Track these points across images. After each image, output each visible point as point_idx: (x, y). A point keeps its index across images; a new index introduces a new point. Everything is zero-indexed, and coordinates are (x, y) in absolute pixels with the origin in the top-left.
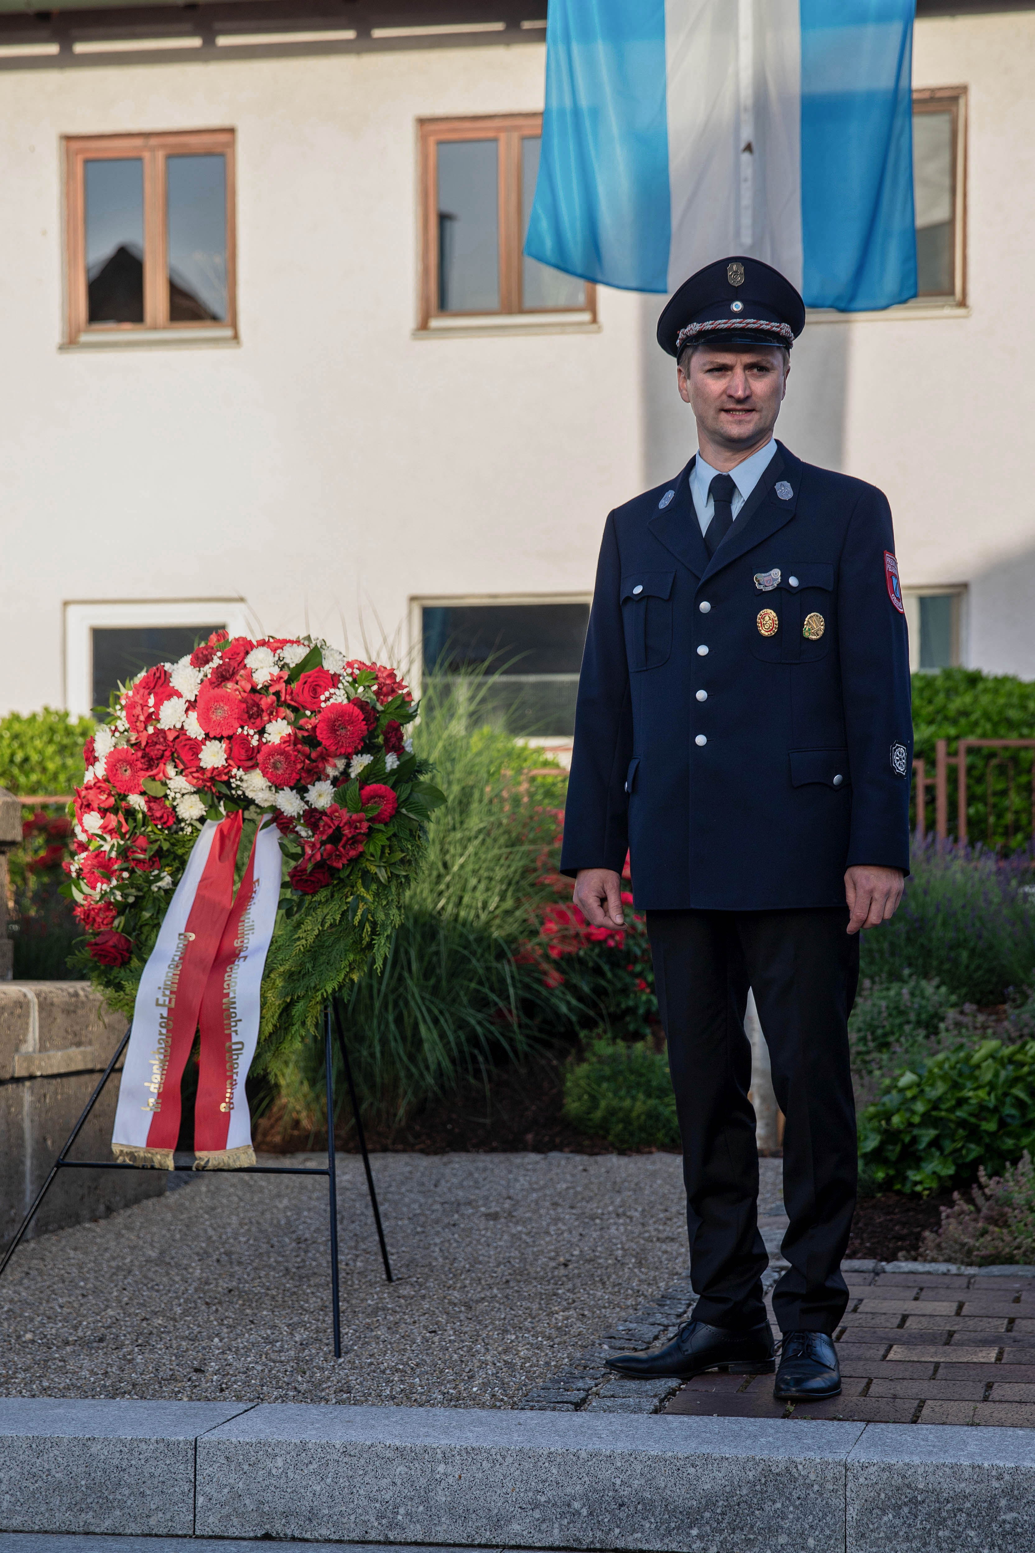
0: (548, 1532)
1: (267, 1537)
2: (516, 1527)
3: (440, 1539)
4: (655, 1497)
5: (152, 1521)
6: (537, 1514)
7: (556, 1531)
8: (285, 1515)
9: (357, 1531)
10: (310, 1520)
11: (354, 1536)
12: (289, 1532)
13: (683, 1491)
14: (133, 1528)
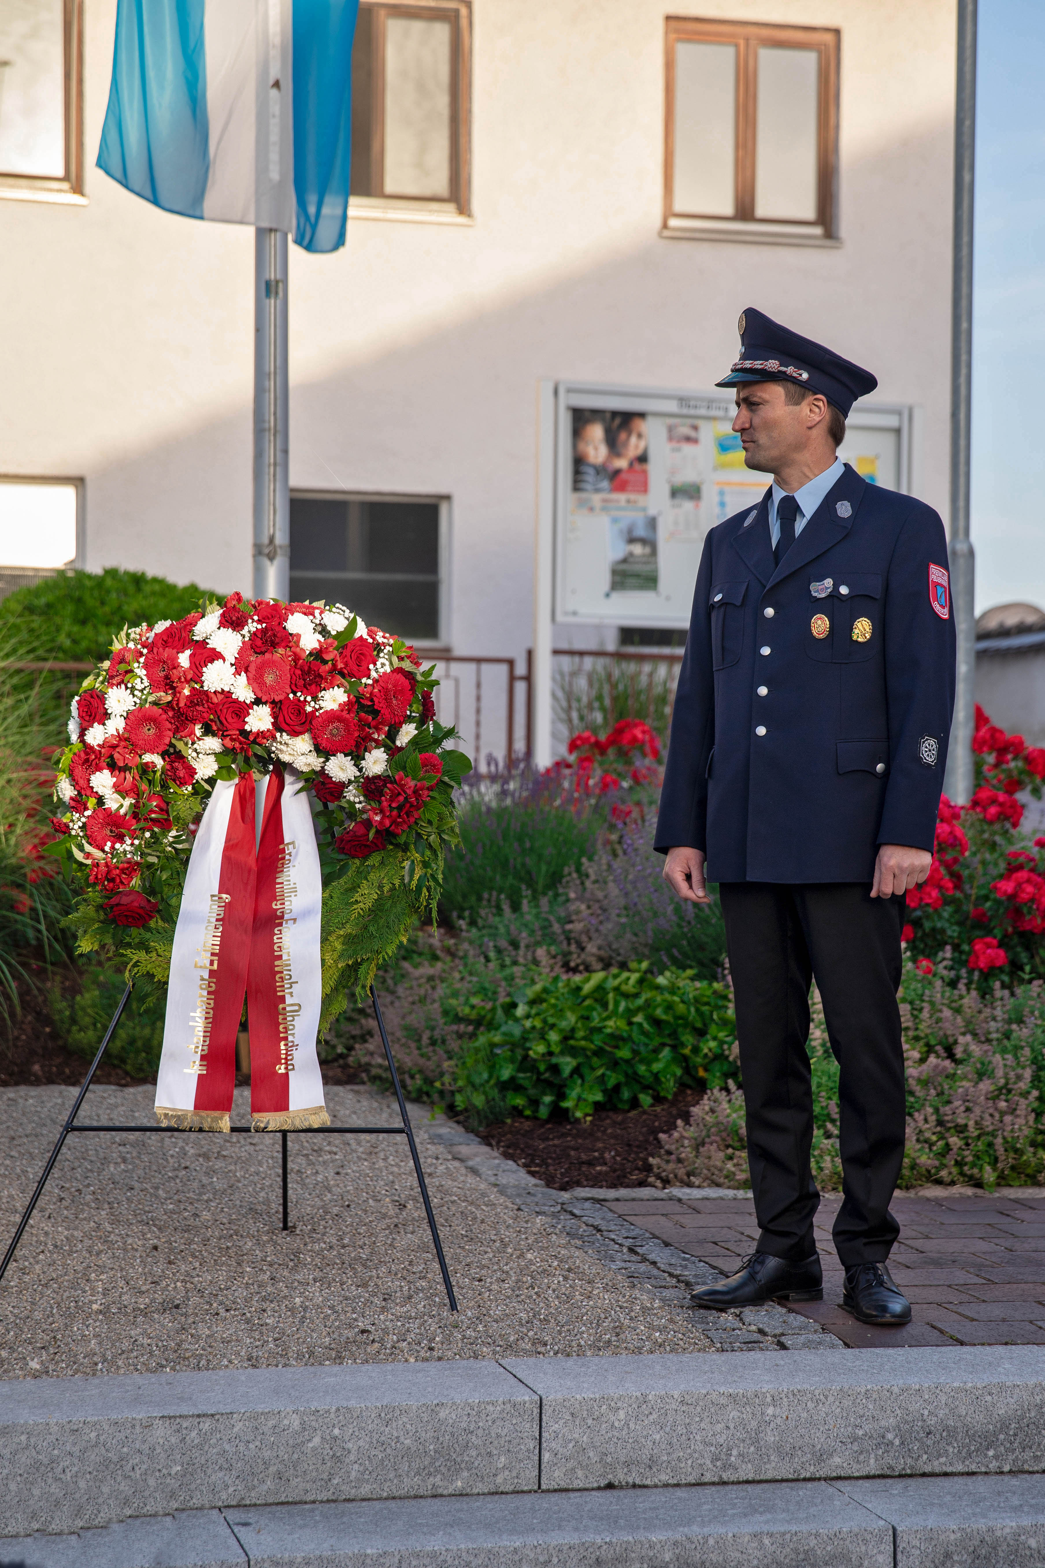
0: (866, 1462)
1: (610, 1486)
2: (837, 1460)
3: (769, 1476)
4: (959, 1424)
5: (499, 1479)
6: (855, 1447)
7: (872, 1461)
8: (627, 1464)
9: (694, 1474)
10: (650, 1467)
11: (691, 1479)
12: (630, 1480)
13: (981, 1417)
14: (480, 1487)
